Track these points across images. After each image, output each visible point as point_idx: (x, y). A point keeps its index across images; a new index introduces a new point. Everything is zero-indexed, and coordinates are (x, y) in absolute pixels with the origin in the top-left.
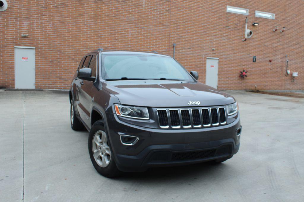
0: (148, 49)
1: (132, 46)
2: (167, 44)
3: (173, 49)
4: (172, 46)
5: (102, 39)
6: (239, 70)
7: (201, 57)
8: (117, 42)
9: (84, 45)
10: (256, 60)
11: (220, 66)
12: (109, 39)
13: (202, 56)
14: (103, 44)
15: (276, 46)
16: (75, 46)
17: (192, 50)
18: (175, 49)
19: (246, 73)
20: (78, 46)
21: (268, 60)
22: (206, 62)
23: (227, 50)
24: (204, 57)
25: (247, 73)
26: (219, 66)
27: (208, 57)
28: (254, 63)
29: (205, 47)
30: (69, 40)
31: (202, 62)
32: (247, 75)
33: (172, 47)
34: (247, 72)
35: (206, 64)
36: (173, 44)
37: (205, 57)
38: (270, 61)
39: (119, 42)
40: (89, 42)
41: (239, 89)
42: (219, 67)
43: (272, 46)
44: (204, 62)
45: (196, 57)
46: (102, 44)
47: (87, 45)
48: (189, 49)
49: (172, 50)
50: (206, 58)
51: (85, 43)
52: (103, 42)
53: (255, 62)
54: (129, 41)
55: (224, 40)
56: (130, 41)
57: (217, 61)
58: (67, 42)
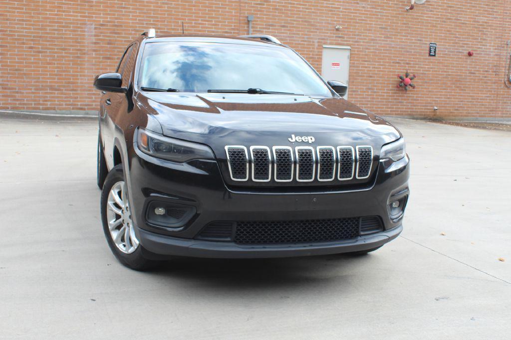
0: (192, 27)
1: (158, 21)
2: (235, 16)
3: (248, 27)
4: (246, 21)
5: (92, 6)
6: (397, 73)
7: (311, 45)
8: (126, 12)
9: (54, 18)
10: (436, 52)
11: (354, 63)
12: (107, 7)
13: (313, 42)
14: (96, 17)
15: (483, 22)
16: (34, 21)
17: (289, 30)
18: (252, 27)
19: (411, 79)
20: (42, 21)
21: (466, 53)
22: (321, 55)
23: (369, 30)
24: (316, 44)
25: (415, 80)
26: (350, 63)
27: (325, 43)
28: (432, 58)
29: (318, 23)
30: (23, 9)
31: (313, 54)
32: (415, 84)
33: (245, 23)
34: (414, 76)
35: (321, 59)
36: (247, 17)
37: (319, 45)
38: (470, 54)
39: (130, 12)
40: (64, 12)
41: (396, 114)
42: (352, 66)
43: (475, 21)
44: (317, 55)
45: (299, 44)
46: (92, 17)
47: (61, 19)
48: (284, 26)
49: (246, 28)
50: (321, 47)
51: (56, 15)
52: (94, 14)
53: (434, 56)
54: (151, 10)
55: (364, 7)
56: (154, 10)
57: (347, 53)
58: (18, 12)
